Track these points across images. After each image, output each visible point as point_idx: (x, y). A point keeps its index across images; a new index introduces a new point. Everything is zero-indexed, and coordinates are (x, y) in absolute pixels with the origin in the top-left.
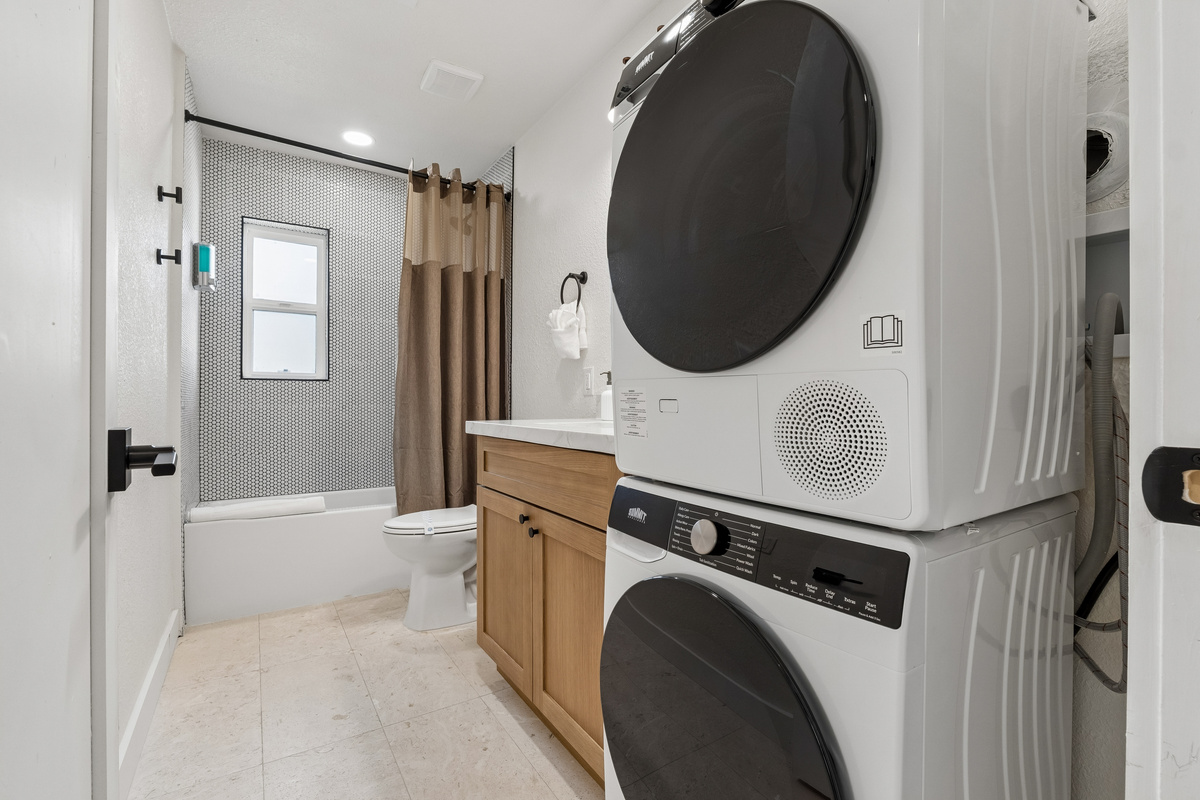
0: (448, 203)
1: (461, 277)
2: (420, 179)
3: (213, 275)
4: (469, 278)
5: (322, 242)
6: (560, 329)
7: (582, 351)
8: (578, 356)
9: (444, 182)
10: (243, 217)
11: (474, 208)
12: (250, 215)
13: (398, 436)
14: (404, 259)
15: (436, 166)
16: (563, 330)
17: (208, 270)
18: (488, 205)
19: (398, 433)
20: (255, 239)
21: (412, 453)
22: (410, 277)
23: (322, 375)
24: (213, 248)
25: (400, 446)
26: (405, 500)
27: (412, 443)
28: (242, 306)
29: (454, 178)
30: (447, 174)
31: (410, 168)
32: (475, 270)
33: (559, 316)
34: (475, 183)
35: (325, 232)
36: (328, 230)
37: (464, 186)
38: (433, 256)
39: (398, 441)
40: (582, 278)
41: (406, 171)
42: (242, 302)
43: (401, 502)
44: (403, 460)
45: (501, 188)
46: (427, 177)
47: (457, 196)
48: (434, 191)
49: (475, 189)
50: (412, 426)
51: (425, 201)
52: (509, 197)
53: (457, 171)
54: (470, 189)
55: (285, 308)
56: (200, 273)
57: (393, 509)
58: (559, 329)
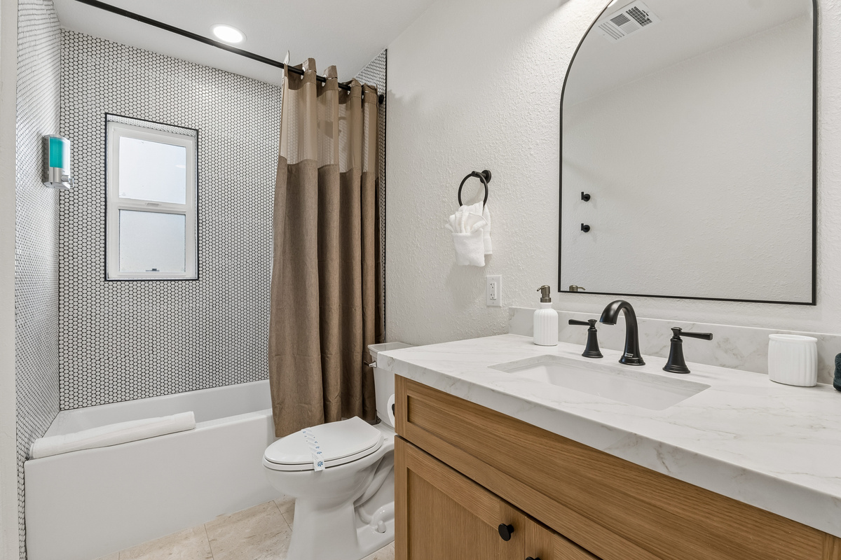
0: (324, 102)
1: (338, 177)
2: (295, 74)
3: (67, 171)
4: (345, 179)
5: (191, 143)
6: (466, 232)
7: (487, 257)
8: (483, 264)
9: (320, 80)
10: (106, 114)
11: (350, 108)
12: (115, 112)
13: (274, 344)
14: (280, 157)
15: (312, 62)
16: (469, 234)
17: (60, 165)
18: (363, 106)
19: (274, 339)
20: (122, 138)
21: (288, 360)
22: (286, 177)
23: (191, 274)
24: (67, 143)
25: (276, 354)
26: (281, 409)
27: (288, 349)
28: (106, 205)
29: (330, 76)
30: (322, 71)
31: (286, 62)
32: (350, 171)
33: (464, 219)
34: (350, 82)
35: (194, 133)
36: (197, 131)
37: (340, 85)
38: (309, 154)
39: (274, 348)
40: (486, 177)
41: (281, 66)
42: (106, 202)
43: (277, 412)
44: (279, 367)
45: (375, 90)
46: (302, 73)
47: (332, 95)
48: (309, 87)
49: (349, 89)
50: (288, 332)
51: (300, 99)
52: (382, 100)
53: (333, 68)
54: (345, 87)
55: (153, 208)
56: (51, 169)
57: (268, 418)
58: (464, 233)
